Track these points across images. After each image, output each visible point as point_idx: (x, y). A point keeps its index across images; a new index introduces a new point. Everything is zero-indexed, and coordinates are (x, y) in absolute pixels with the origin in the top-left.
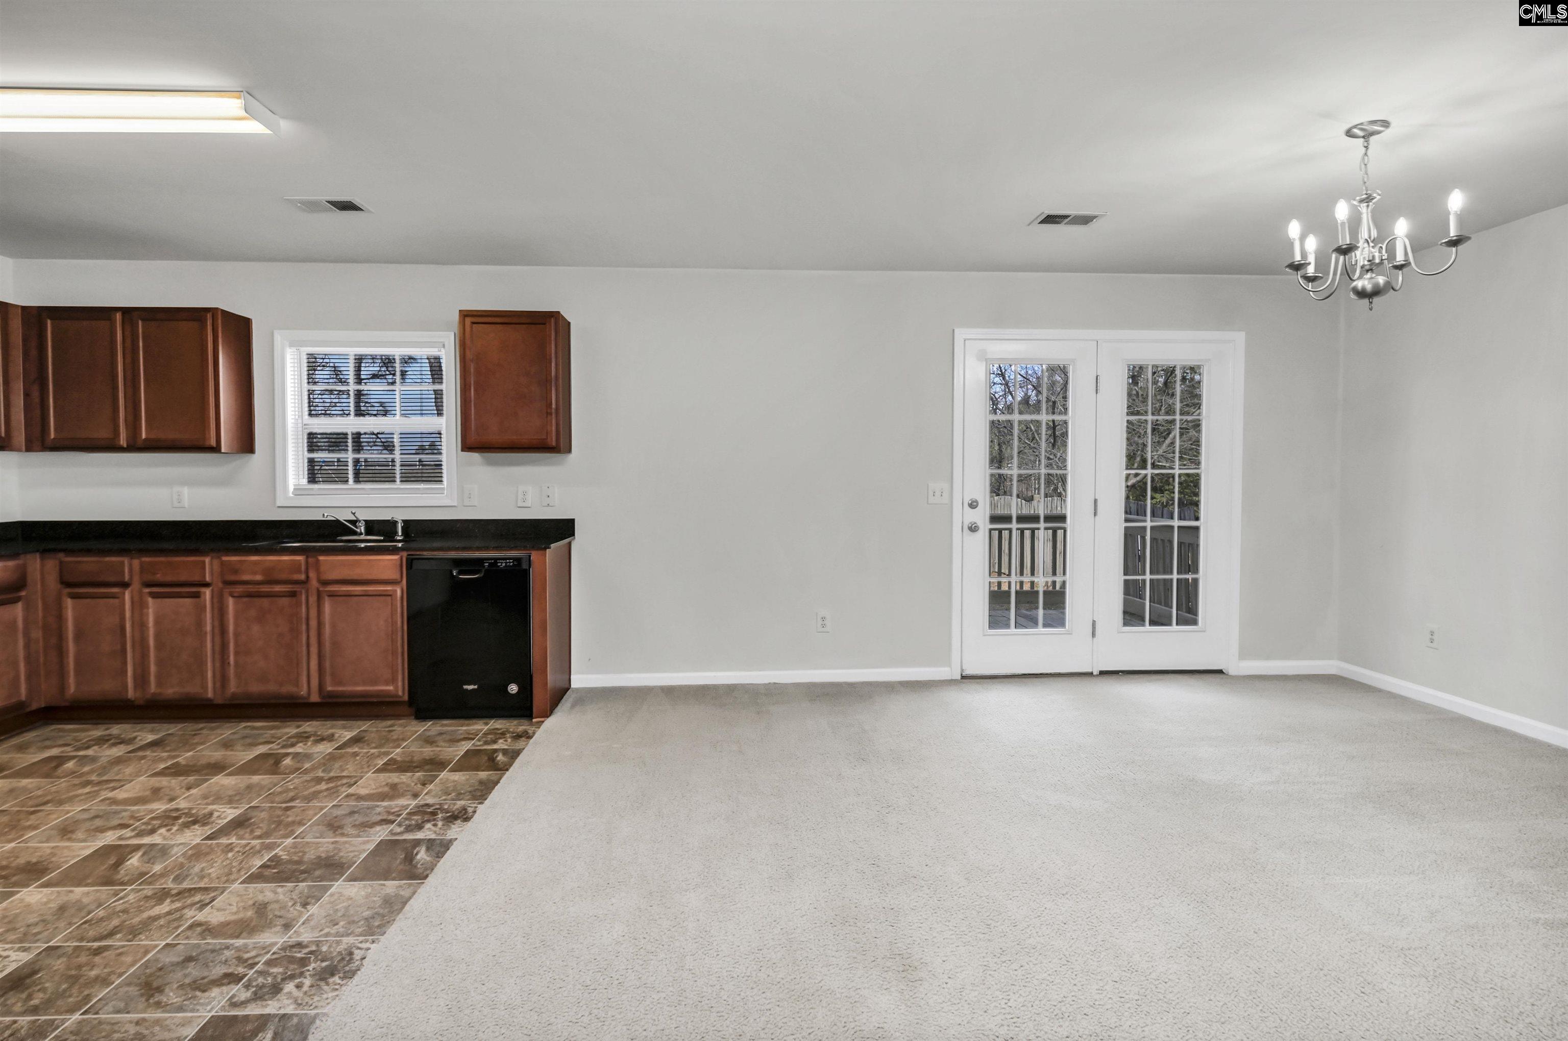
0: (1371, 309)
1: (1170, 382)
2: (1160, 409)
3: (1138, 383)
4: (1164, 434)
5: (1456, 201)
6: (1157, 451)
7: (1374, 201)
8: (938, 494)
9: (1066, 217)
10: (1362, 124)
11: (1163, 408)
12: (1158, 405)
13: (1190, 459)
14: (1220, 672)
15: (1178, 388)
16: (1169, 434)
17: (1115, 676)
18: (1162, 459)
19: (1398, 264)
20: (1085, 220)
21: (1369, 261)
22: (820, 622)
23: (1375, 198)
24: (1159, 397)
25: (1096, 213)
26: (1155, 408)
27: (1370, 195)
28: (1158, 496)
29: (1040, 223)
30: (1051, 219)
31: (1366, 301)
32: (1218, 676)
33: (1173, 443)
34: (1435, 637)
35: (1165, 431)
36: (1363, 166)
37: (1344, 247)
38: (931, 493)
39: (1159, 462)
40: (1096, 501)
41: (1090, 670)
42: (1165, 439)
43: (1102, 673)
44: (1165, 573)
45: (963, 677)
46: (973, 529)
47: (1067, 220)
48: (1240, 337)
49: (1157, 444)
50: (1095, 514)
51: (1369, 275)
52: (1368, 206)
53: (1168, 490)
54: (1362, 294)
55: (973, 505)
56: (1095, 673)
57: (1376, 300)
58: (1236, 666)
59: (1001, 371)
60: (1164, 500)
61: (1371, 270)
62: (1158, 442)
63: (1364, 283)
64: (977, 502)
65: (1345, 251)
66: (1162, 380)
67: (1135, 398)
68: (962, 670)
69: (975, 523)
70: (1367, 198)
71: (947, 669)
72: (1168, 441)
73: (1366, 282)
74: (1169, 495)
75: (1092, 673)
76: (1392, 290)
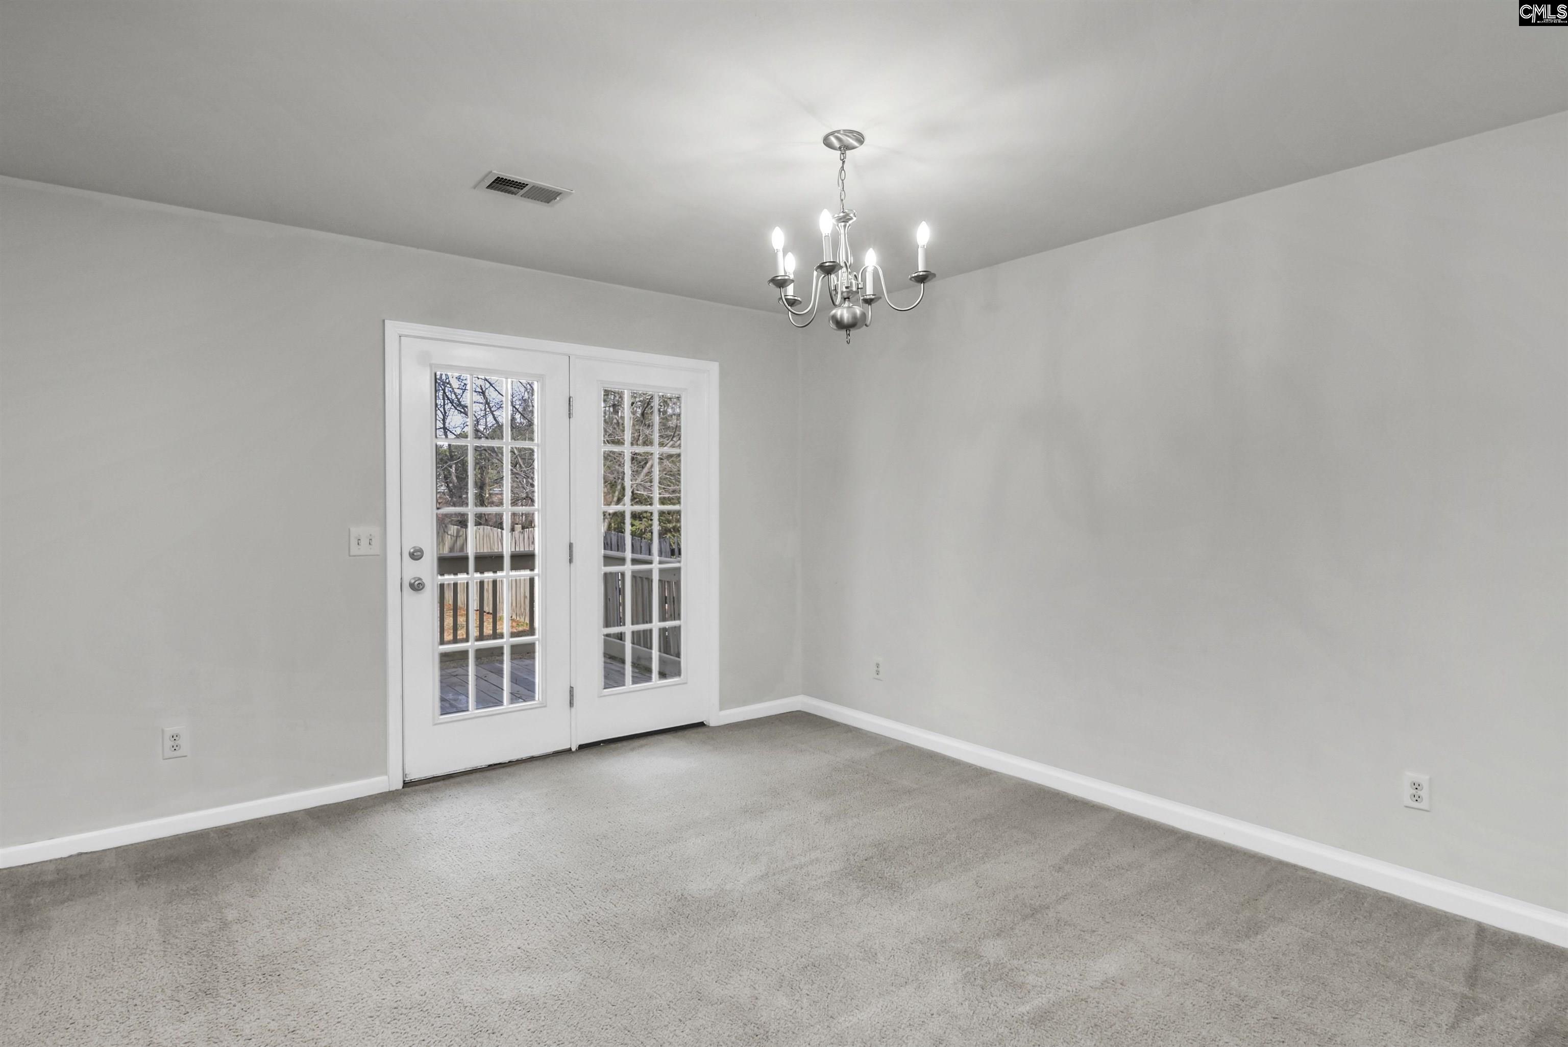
0: (848, 343)
1: (647, 413)
2: (638, 439)
3: (618, 412)
4: (642, 464)
5: (923, 235)
6: (636, 480)
7: (850, 222)
8: (365, 542)
9: (520, 186)
10: (838, 132)
11: (641, 438)
12: (636, 434)
13: (664, 488)
14: (701, 725)
15: (656, 419)
16: (646, 463)
17: (594, 750)
18: (640, 488)
19: (868, 297)
20: (547, 196)
21: (847, 288)
22: (169, 743)
23: (851, 219)
24: (637, 427)
25: (558, 188)
26: (634, 437)
27: (848, 215)
28: (637, 523)
29: (488, 187)
30: (502, 184)
31: (843, 332)
32: (700, 730)
33: (649, 473)
34: (880, 669)
35: (643, 460)
36: (840, 181)
37: (827, 264)
38: (354, 542)
39: (638, 490)
40: (571, 545)
41: (567, 747)
42: (643, 468)
43: (582, 747)
44: (645, 622)
45: (406, 784)
46: (417, 586)
47: (522, 192)
48: (714, 368)
49: (635, 473)
50: (571, 561)
51: (846, 304)
52: (845, 226)
53: (646, 518)
54: (840, 324)
55: (416, 555)
56: (574, 749)
57: (853, 332)
58: (717, 717)
59: (482, 389)
60: (643, 527)
61: (849, 298)
62: (637, 471)
63: (843, 313)
64: (421, 551)
65: (828, 270)
66: (639, 411)
67: (616, 426)
68: (405, 775)
69: (420, 579)
70: (844, 217)
71: (384, 778)
72: (646, 470)
73: (845, 311)
74: (647, 522)
75: (570, 749)
76: (865, 326)
